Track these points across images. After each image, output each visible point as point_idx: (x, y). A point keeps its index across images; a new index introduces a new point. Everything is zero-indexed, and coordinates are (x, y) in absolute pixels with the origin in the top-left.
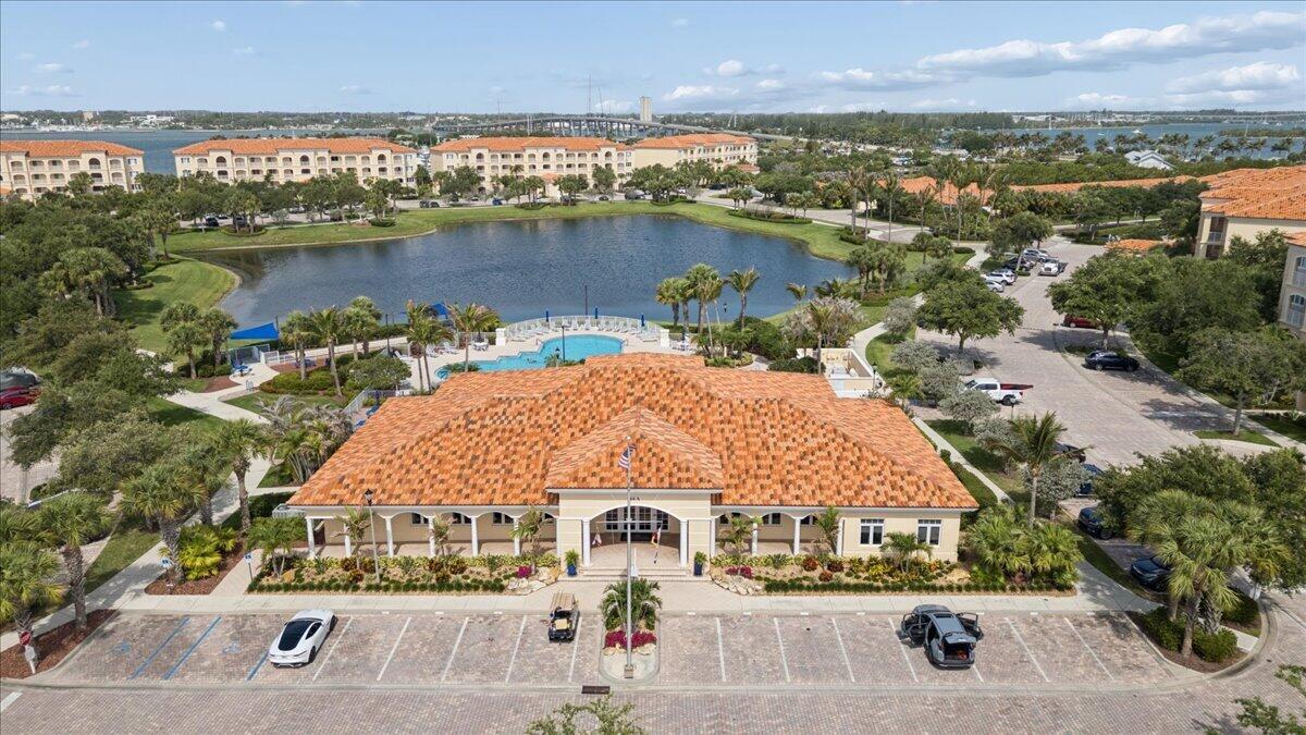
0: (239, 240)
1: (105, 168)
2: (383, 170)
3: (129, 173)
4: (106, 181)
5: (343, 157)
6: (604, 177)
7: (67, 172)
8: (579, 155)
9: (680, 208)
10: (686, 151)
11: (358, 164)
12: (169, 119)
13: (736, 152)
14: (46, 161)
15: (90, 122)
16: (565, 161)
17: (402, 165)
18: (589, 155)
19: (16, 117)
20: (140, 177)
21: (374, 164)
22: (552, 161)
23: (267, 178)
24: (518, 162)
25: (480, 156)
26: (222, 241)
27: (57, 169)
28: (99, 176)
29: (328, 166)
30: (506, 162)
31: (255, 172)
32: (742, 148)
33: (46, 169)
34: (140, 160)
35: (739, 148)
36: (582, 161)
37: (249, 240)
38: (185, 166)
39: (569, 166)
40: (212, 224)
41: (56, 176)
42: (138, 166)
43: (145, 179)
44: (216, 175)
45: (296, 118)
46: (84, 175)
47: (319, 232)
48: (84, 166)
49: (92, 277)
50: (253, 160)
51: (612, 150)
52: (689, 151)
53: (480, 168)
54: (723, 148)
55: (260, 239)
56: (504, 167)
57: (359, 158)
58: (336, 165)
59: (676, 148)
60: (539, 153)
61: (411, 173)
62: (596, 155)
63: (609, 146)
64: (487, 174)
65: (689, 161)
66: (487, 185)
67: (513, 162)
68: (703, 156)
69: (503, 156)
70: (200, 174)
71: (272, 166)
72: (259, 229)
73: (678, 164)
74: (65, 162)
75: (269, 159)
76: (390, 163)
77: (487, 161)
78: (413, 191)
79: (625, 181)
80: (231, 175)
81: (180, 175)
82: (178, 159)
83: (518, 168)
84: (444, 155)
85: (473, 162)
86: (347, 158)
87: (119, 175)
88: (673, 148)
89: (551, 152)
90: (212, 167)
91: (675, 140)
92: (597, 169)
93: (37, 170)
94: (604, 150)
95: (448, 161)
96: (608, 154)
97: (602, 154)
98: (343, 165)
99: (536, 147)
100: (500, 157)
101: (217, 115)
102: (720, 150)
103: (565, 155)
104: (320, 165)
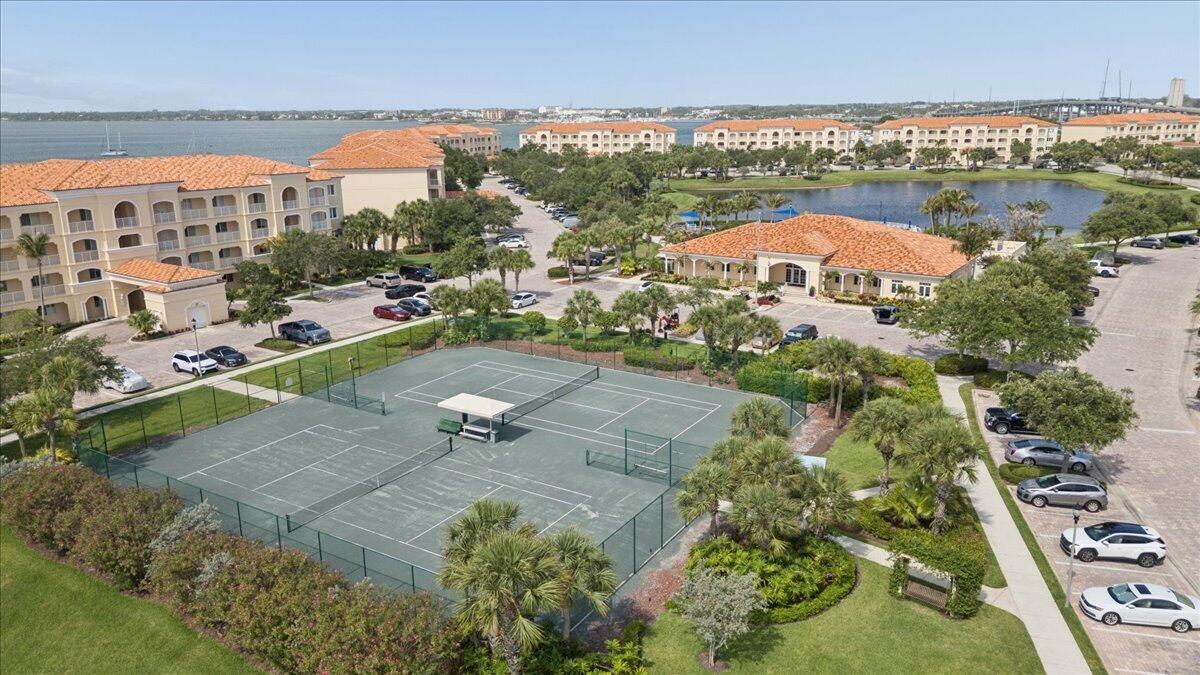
0: (716, 185)
1: (652, 141)
2: (831, 143)
3: (666, 143)
4: (651, 149)
5: (803, 133)
6: (1021, 151)
7: (632, 142)
8: (1001, 131)
9: (1080, 177)
10: (1115, 128)
11: (813, 138)
12: (717, 112)
13: (1182, 131)
14: (621, 135)
15: (664, 115)
16: (986, 136)
17: (845, 140)
18: (1010, 131)
19: (618, 112)
20: (672, 145)
21: (825, 138)
22: (974, 136)
23: (749, 147)
24: (943, 137)
25: (910, 132)
26: (705, 185)
27: (626, 141)
28: (649, 145)
29: (792, 139)
30: (932, 137)
31: (742, 143)
32: (1191, 126)
33: (621, 140)
34: (673, 135)
35: (1186, 127)
36: (1003, 136)
37: (720, 185)
38: (699, 139)
39: (990, 140)
40: (704, 175)
41: (626, 145)
42: (672, 139)
43: (674, 148)
44: (716, 145)
45: (814, 109)
46: (640, 144)
47: (766, 182)
48: (642, 139)
49: (622, 185)
50: (741, 135)
51: (1035, 127)
52: (1119, 128)
53: (909, 142)
54: (1164, 126)
55: (729, 184)
56: (930, 141)
57: (814, 134)
58: (797, 138)
59: (1105, 126)
60: (962, 130)
61: (852, 145)
62: (1018, 131)
63: (1030, 123)
64: (914, 146)
65: (1118, 137)
66: (912, 155)
67: (938, 136)
68: (1134, 133)
69: (930, 132)
70: (707, 144)
71: (753, 139)
72: (729, 179)
73: (1103, 140)
74: (632, 136)
75: (752, 135)
76: (836, 138)
77: (915, 137)
78: (851, 159)
79: (1042, 154)
80: (726, 145)
81: (695, 144)
82: (696, 134)
83: (943, 141)
84: (881, 132)
85: (903, 137)
86: (806, 133)
87: (660, 144)
88: (1103, 126)
89: (974, 129)
90: (715, 140)
91: (1107, 119)
92: (1016, 143)
93: (616, 141)
94: (1025, 127)
95: (883, 136)
96: (1029, 131)
97: (1023, 130)
98: (802, 139)
99: (961, 124)
100: (927, 132)
101: (753, 108)
102: (1159, 128)
103: (986, 132)
104: (787, 139)
